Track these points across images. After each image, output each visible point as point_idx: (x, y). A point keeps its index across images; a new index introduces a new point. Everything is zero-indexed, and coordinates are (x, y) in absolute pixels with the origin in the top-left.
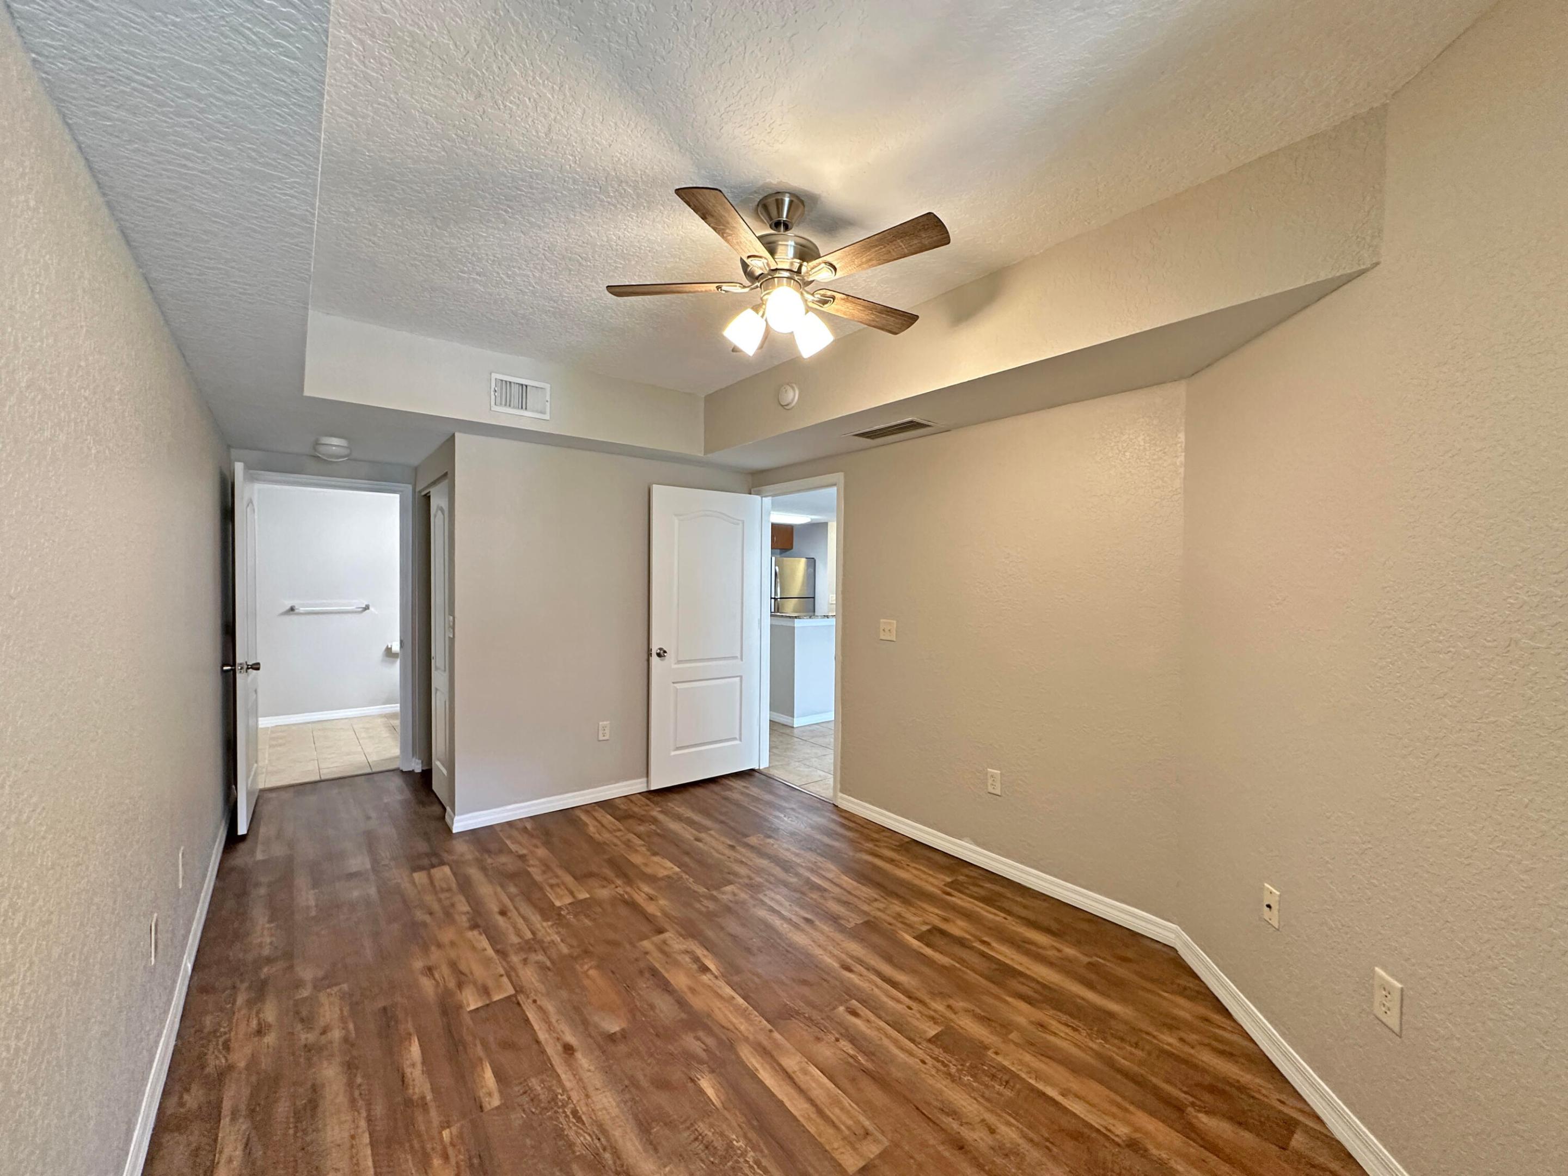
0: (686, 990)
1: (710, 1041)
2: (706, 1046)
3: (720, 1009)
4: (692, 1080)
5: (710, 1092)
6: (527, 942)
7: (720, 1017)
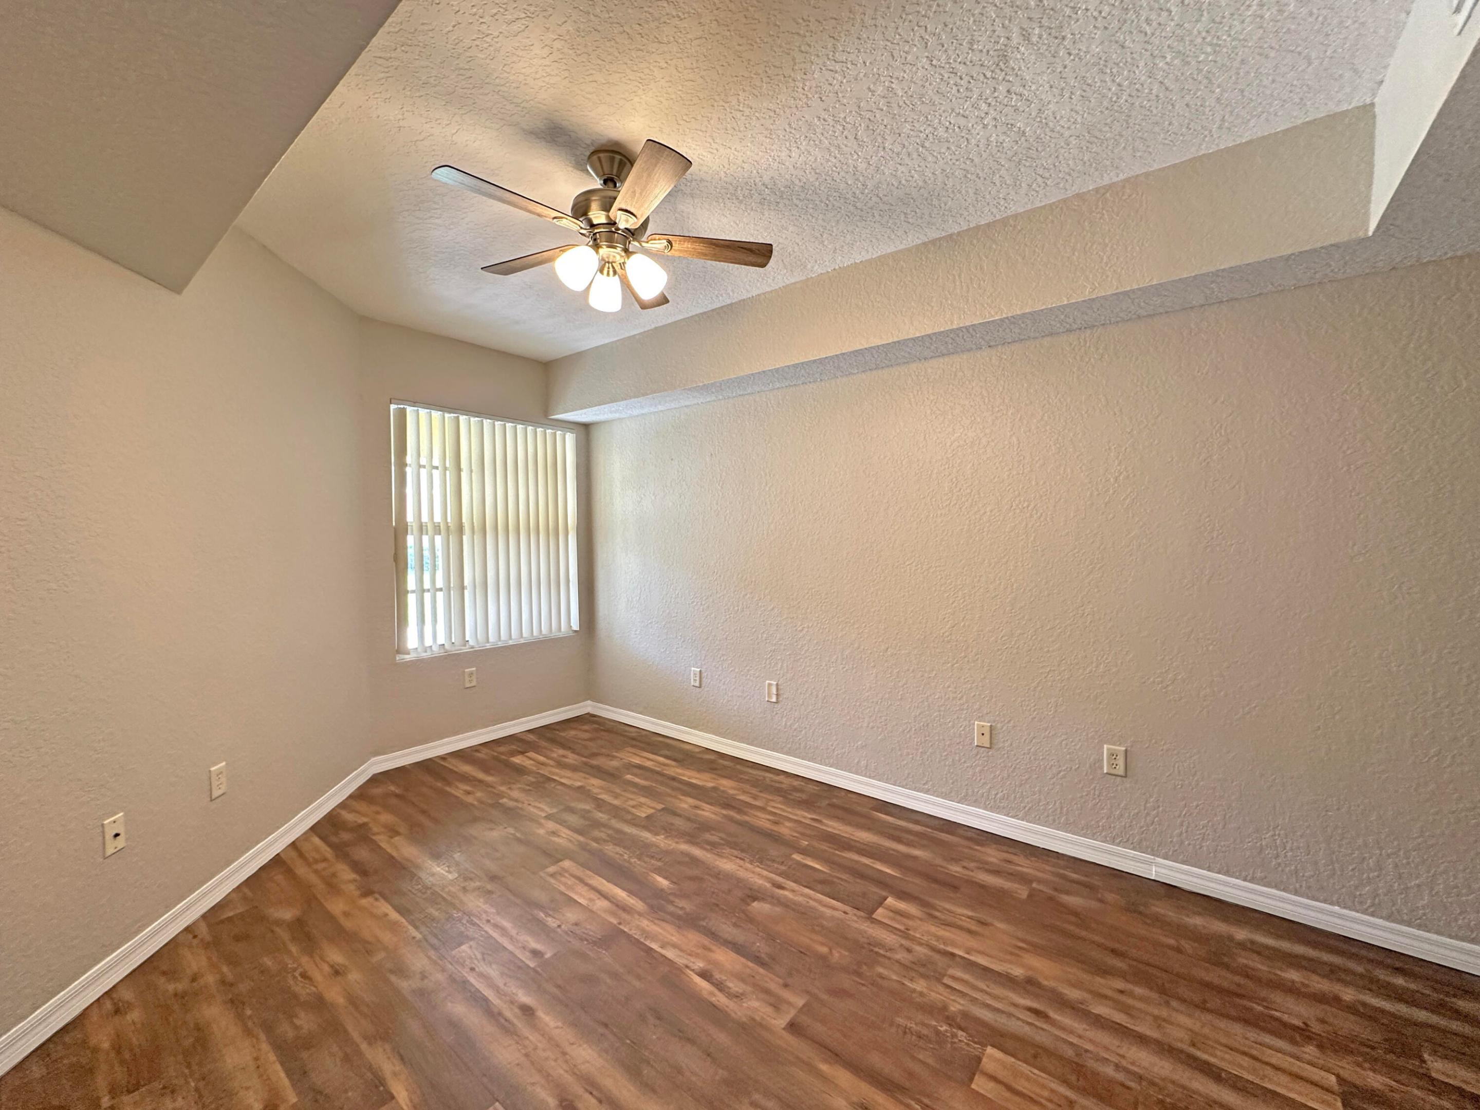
0: (714, 948)
1: (671, 908)
2: (674, 905)
3: (672, 935)
4: (675, 883)
5: (660, 879)
6: (944, 975)
7: (669, 927)
